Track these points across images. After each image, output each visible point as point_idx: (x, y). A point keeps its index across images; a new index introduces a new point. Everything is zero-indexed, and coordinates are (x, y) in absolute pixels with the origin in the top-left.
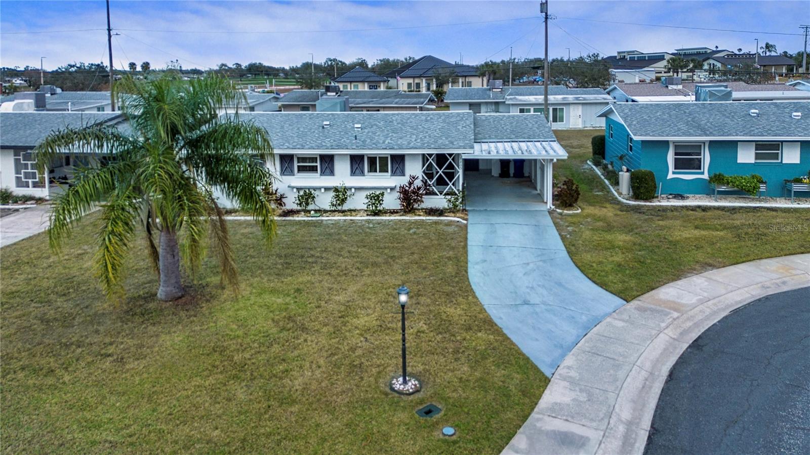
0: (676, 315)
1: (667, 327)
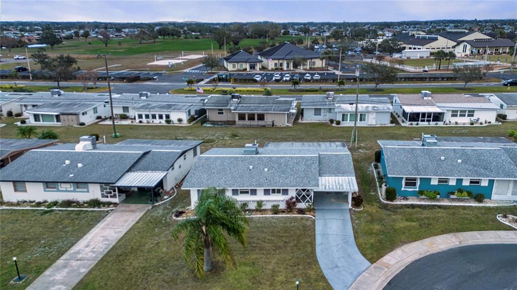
0: (386, 269)
1: (382, 276)
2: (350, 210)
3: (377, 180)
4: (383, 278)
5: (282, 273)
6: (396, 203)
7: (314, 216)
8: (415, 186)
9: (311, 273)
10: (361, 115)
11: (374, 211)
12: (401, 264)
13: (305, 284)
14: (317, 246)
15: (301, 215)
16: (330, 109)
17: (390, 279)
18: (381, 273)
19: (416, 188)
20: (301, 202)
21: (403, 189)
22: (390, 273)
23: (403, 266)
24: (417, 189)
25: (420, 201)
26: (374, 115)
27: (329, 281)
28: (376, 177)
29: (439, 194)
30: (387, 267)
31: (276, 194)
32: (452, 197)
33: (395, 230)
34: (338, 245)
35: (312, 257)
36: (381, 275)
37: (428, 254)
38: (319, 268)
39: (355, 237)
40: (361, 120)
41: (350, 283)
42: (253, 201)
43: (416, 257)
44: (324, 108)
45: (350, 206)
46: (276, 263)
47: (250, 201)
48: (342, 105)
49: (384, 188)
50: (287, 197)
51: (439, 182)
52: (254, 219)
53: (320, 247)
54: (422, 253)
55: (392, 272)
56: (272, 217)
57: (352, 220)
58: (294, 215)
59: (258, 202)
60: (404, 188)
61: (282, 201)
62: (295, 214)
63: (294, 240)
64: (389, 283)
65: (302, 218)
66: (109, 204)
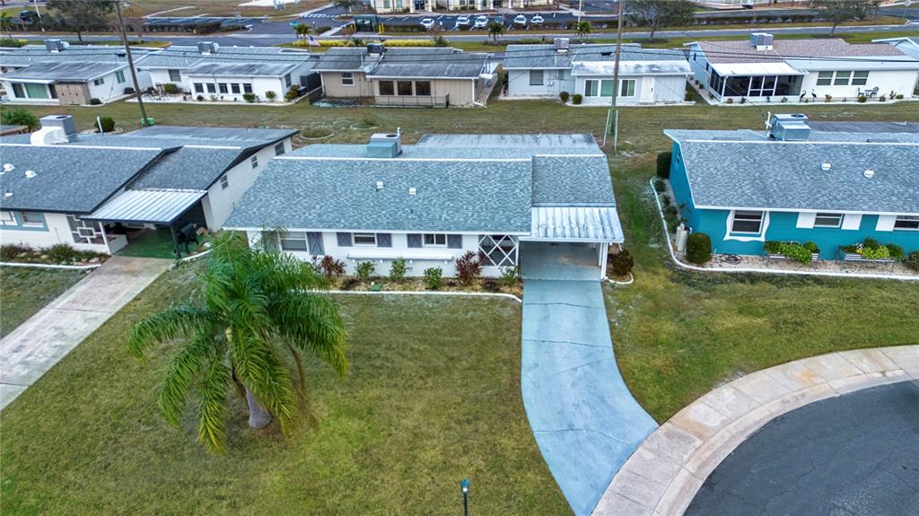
0: (698, 442)
1: (689, 460)
2: (603, 284)
3: (663, 217)
4: (691, 467)
5: (435, 442)
6: (710, 269)
7: (521, 297)
8: (758, 231)
9: (507, 442)
10: (625, 83)
11: (661, 287)
12: (735, 427)
13: (489, 474)
14: (523, 372)
15: (491, 294)
16: (561, 71)
17: (709, 470)
18: (685, 453)
19: (760, 236)
20: (493, 265)
21: (727, 237)
22: (708, 454)
23: (742, 433)
24: (762, 239)
25: (767, 266)
26: (652, 83)
27: (551, 469)
28: (660, 208)
29: (816, 251)
30: (700, 436)
31: (435, 245)
32: (849, 257)
33: (715, 338)
34: (576, 369)
35: (511, 400)
36: (686, 457)
37: (803, 403)
38: (528, 431)
39: (615, 351)
40: (624, 94)
41: (605, 477)
42: (384, 260)
43: (772, 410)
44: (550, 71)
45: (603, 275)
46: (425, 413)
47: (379, 259)
48: (584, 63)
49: (682, 234)
50: (458, 253)
51: (816, 223)
52: (385, 299)
53: (530, 374)
54: (788, 398)
55: (715, 448)
56: (426, 297)
57: (607, 308)
58: (474, 293)
59: (395, 262)
60: (731, 235)
61: (448, 261)
62: (476, 290)
63: (471, 353)
64: (710, 483)
65: (492, 301)
66: (90, 255)
